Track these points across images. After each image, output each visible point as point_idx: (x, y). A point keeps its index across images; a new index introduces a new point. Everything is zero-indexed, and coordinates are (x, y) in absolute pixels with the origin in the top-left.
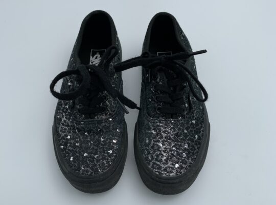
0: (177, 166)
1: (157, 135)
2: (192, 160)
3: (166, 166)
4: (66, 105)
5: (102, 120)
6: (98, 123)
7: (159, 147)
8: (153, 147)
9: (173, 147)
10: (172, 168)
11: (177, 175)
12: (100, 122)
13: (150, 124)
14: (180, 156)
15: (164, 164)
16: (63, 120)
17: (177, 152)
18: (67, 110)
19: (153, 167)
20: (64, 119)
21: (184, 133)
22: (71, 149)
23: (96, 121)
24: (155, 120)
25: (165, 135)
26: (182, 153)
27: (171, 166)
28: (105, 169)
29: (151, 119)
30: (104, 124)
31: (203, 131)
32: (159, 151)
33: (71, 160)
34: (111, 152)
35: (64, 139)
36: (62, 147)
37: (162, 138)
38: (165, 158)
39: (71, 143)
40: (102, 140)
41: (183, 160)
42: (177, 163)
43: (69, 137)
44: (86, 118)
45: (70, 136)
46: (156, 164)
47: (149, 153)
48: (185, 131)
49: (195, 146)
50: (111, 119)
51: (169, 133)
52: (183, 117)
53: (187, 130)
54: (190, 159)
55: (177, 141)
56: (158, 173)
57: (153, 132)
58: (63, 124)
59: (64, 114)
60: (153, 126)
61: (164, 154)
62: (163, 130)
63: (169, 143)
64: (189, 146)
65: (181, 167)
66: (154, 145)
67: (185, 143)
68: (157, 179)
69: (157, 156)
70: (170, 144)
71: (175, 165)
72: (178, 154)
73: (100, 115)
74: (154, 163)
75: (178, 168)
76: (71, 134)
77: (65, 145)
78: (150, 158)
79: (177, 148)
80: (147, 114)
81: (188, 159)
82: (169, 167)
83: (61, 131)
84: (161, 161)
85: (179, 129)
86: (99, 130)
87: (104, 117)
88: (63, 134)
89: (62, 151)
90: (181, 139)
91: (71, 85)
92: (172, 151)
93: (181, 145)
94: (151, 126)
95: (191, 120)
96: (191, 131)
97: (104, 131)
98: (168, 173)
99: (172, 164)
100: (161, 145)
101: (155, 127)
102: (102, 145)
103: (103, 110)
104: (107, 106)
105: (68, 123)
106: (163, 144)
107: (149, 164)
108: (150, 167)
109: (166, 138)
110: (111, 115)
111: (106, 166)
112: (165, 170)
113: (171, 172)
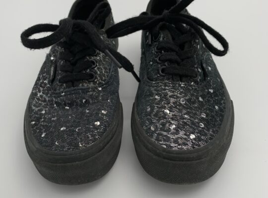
0: (192, 136)
1: (161, 100)
2: (213, 132)
3: (176, 136)
4: (45, 79)
5: (89, 88)
6: (83, 92)
7: (165, 114)
8: (156, 115)
9: (185, 114)
10: (185, 139)
11: (194, 147)
12: (85, 91)
13: (152, 89)
14: (196, 126)
15: (173, 134)
16: (39, 95)
17: (191, 120)
18: (45, 84)
19: (158, 139)
20: (41, 93)
21: (199, 101)
22: (45, 124)
23: (81, 89)
24: (158, 83)
25: (172, 100)
26: (198, 123)
27: (185, 137)
28: (89, 144)
29: (154, 82)
30: (91, 93)
31: (224, 103)
32: (166, 118)
33: (43, 136)
34: (98, 123)
35: (37, 114)
36: (34, 123)
37: (169, 103)
38: (174, 126)
39: (45, 118)
40: (87, 111)
41: (200, 131)
42: (193, 133)
43: (43, 112)
44: (68, 87)
45: (45, 111)
46: (162, 135)
47: (151, 123)
48: (201, 99)
49: (215, 117)
50: (100, 89)
51: (178, 97)
52: (196, 82)
53: (203, 98)
54: (211, 130)
55: (191, 108)
56: (165, 146)
57: (157, 97)
58: (38, 99)
59: (41, 89)
60: (155, 90)
61: (173, 122)
62: (170, 94)
63: (179, 109)
64: (207, 116)
65: (198, 139)
66: (158, 112)
67: (201, 112)
68: (164, 153)
69: (163, 125)
70: (180, 111)
71: (189, 135)
72: (193, 123)
73: (86, 83)
74: (159, 134)
75: (194, 139)
76: (47, 109)
77: (38, 120)
78: (152, 129)
79: (190, 116)
80: (147, 80)
81: (208, 130)
82: (181, 138)
83: (34, 106)
84: (169, 130)
85: (192, 95)
86: (84, 101)
87: (92, 85)
88: (37, 109)
89: (33, 127)
90: (196, 107)
91: (53, 60)
92: (184, 119)
93: (195, 114)
94: (153, 91)
95: (208, 89)
96: (209, 101)
97: (91, 102)
98: (179, 145)
99: (185, 135)
100: (168, 112)
101: (158, 90)
102: (87, 116)
103: (91, 77)
104: (96, 73)
105: (45, 98)
106: (170, 111)
107: (152, 136)
108: (153, 140)
109: (174, 103)
110: (100, 85)
111: (91, 140)
112: (176, 141)
113: (185, 144)
